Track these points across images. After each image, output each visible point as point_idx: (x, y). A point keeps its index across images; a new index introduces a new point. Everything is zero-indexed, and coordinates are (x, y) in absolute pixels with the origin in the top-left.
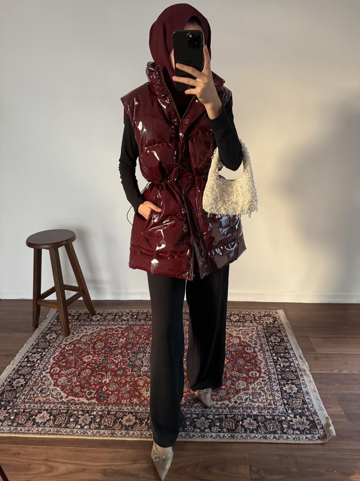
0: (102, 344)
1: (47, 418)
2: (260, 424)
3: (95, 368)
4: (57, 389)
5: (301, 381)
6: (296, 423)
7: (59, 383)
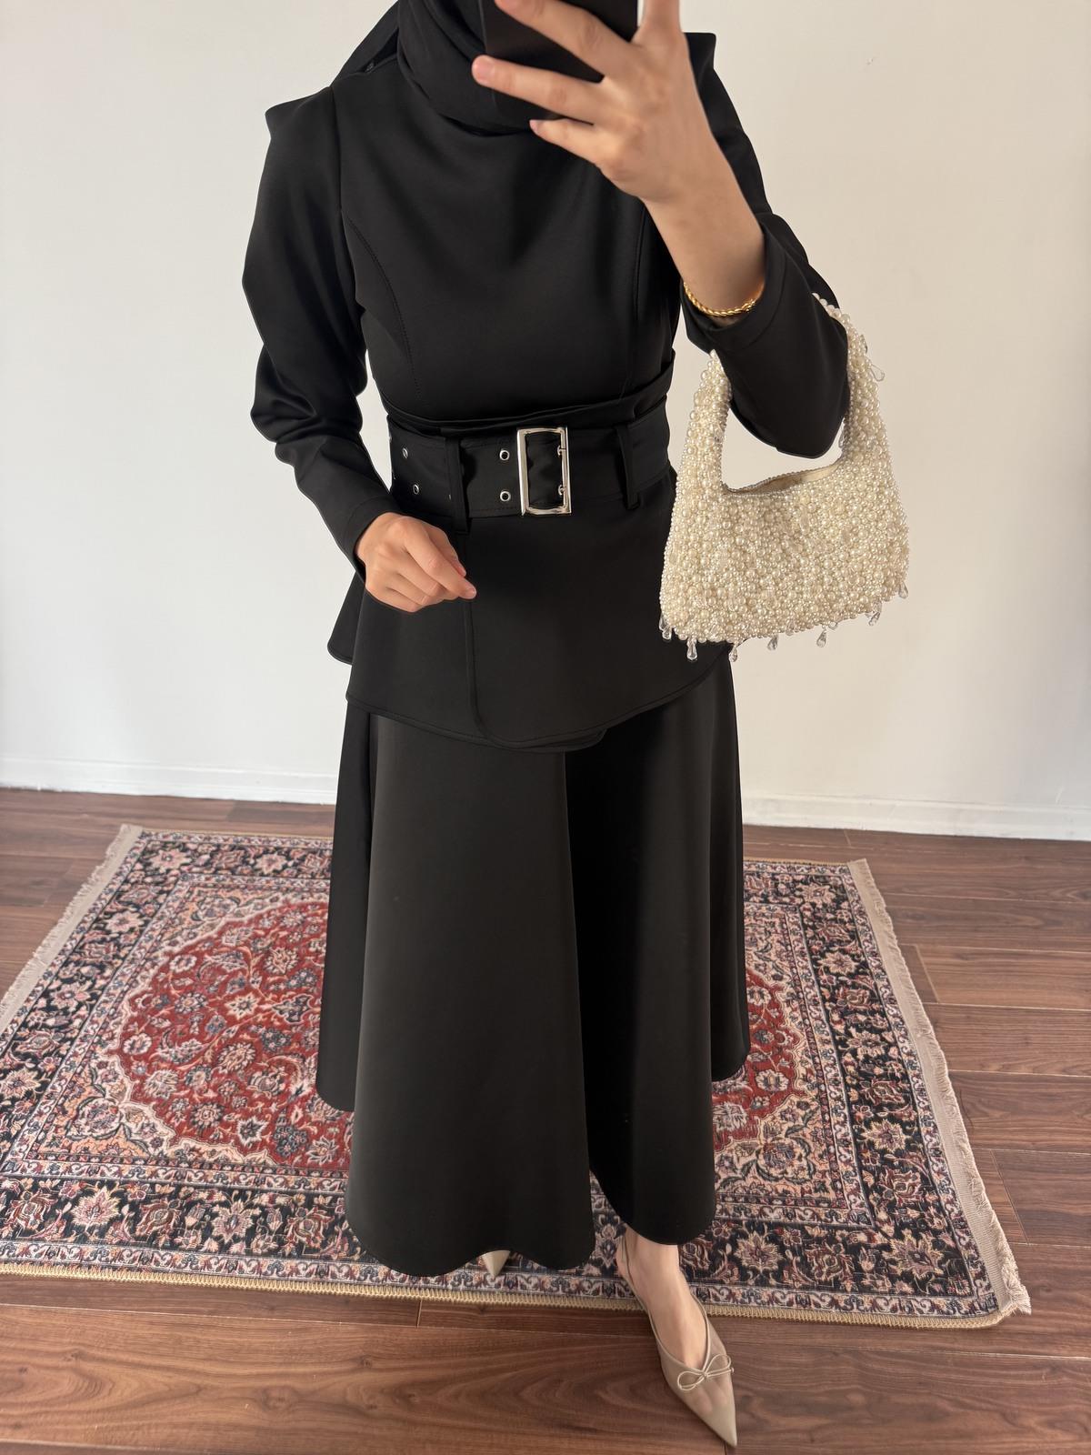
0: (289, 958)
1: (111, 1212)
2: (789, 1254)
3: (265, 1041)
4: (142, 1111)
5: (920, 1111)
6: (901, 1255)
7: (151, 1092)
